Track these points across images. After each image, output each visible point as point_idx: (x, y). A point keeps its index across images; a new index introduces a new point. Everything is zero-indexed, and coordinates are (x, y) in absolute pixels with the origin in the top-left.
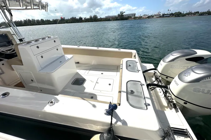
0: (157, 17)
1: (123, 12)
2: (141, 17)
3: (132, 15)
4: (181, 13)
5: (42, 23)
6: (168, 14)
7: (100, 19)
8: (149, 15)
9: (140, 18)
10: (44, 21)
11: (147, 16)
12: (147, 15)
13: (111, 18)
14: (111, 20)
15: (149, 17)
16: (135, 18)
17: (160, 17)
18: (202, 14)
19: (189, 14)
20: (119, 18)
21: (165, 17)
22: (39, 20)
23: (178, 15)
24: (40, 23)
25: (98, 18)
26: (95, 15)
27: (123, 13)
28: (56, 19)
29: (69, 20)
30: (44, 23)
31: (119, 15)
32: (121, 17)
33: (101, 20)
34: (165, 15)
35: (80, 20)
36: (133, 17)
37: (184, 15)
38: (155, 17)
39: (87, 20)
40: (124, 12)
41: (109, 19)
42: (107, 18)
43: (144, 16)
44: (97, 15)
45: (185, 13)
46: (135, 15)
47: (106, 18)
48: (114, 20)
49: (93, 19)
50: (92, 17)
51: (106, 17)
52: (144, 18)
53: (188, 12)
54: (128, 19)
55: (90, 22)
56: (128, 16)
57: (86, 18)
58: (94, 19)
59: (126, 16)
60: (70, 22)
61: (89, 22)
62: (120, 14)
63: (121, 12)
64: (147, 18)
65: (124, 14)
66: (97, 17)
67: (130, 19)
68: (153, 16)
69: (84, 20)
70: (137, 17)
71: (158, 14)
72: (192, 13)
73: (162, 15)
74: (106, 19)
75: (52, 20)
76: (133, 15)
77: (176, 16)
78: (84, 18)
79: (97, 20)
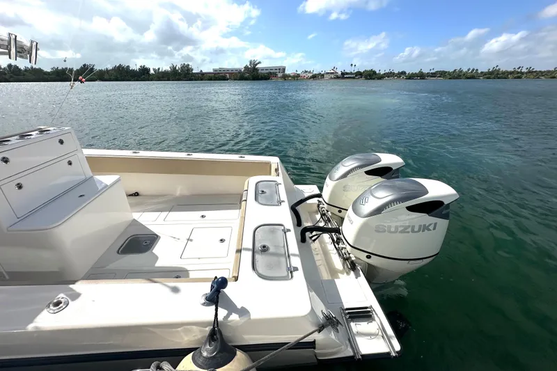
0: (331, 78)
1: (257, 62)
2: (298, 76)
3: (278, 71)
4: (375, 72)
5: (11, 77)
6: (351, 73)
7: (200, 75)
8: (314, 73)
9: (296, 77)
10: (20, 70)
11: (311, 75)
12: (310, 72)
13: (228, 75)
14: (227, 80)
15: (314, 77)
16: (285, 77)
17: (338, 77)
18: (411, 77)
19: (390, 75)
20: (247, 75)
21: (347, 78)
23: (371, 75)
24: (7, 77)
26: (186, 64)
27: (257, 64)
28: (67, 68)
29: (107, 71)
30: (21, 78)
31: (246, 68)
32: (252, 74)
33: (202, 77)
34: (347, 74)
35: (143, 75)
36: (280, 75)
37: (381, 77)
38: (327, 77)
39: (162, 76)
40: (259, 63)
41: (222, 76)
42: (219, 73)
43: (305, 74)
44: (190, 64)
45: (382, 72)
46: (284, 69)
47: (215, 74)
48: (235, 80)
49: (180, 74)
50: (177, 68)
51: (215, 70)
52: (304, 79)
53: (387, 71)
54: (269, 79)
55: (173, 80)
56: (267, 71)
57: (159, 69)
58: (183, 74)
59: (265, 71)
60: (113, 77)
61: (169, 80)
63: (251, 62)
64: (311, 78)
65: (258, 66)
66: (192, 70)
67: (274, 79)
68: (323, 75)
69: (153, 74)
70: (289, 76)
71: (332, 71)
72: (394, 73)
73: (340, 73)
74: (216, 76)
76: (279, 69)
77: (366, 79)
78: (154, 70)
79: (190, 76)
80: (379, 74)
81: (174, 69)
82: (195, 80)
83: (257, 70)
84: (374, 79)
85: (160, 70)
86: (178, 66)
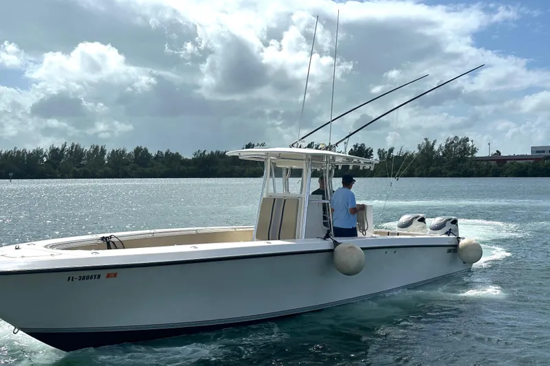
5: (134, 168)
7: (493, 163)
22: (123, 151)
24: (128, 169)
25: (477, 155)
28: (218, 152)
30: (147, 170)
33: (499, 167)
47: (537, 160)
49: (440, 160)
50: (436, 148)
55: (421, 176)
57: (391, 150)
61: (410, 174)
66: (474, 151)
75: (190, 156)
78: (380, 152)
79: (467, 164)
81: (427, 150)
85: (395, 153)
86: (439, 144)
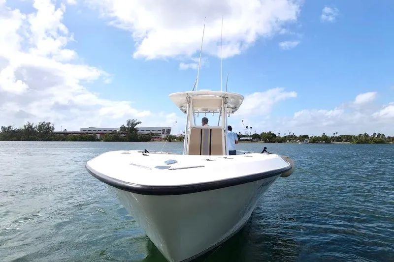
1: (137, 122)
3: (161, 132)
4: (274, 135)
6: (248, 136)
7: (63, 135)
13: (99, 135)
14: (98, 140)
16: (171, 138)
18: (315, 140)
19: (291, 138)
20: (124, 135)
21: (243, 140)
23: (270, 138)
25: (55, 131)
26: (47, 122)
27: (136, 124)
31: (123, 128)
33: (65, 137)
34: (243, 136)
36: (163, 136)
37: (282, 140)
41: (91, 136)
42: (87, 133)
45: (282, 136)
46: (169, 131)
47: (82, 134)
48: (106, 141)
49: (35, 133)
50: (33, 127)
51: (84, 130)
53: (288, 134)
54: (150, 140)
55: (25, 140)
56: (149, 132)
57: (10, 127)
58: (39, 133)
59: (146, 132)
62: (128, 124)
65: (138, 126)
66: (53, 129)
67: (157, 141)
70: (175, 137)
72: (295, 137)
74: (84, 136)
76: (164, 130)
77: (266, 141)
79: (49, 135)
80: (279, 137)
81: (29, 127)
82: (55, 140)
83: (136, 130)
84: (274, 142)
85: (11, 129)
